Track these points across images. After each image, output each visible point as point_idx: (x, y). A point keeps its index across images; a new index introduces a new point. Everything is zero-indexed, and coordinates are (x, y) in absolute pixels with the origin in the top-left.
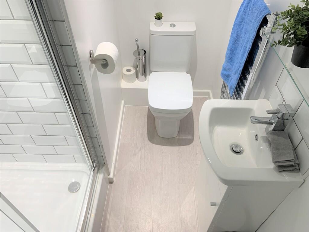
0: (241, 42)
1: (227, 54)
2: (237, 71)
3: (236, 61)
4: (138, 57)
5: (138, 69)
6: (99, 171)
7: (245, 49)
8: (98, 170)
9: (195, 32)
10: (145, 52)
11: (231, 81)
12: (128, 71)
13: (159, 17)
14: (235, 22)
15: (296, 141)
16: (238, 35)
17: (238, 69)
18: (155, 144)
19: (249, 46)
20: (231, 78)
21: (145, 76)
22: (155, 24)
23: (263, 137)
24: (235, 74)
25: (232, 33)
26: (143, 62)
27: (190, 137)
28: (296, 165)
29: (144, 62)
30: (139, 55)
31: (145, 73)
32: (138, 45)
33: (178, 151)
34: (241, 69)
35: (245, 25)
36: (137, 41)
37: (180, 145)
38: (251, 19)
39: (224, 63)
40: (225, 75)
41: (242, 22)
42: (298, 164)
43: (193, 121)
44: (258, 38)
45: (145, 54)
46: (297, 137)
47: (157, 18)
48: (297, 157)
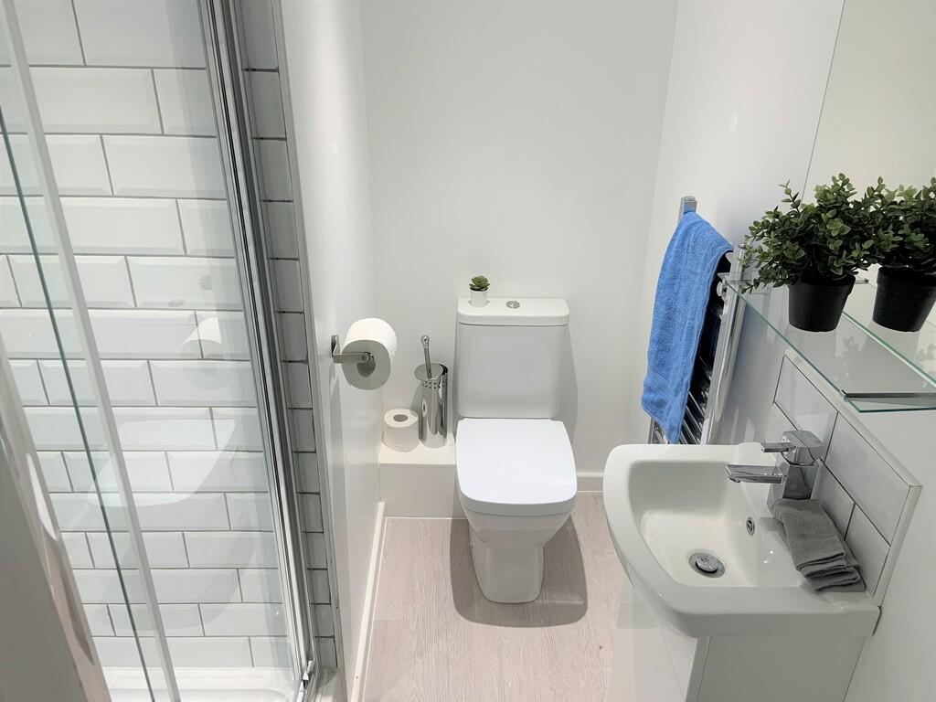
0: (679, 320)
1: (650, 353)
2: (680, 385)
3: (675, 365)
4: (427, 380)
5: (425, 414)
6: (320, 690)
7: (690, 333)
8: (318, 686)
9: (568, 317)
10: (445, 370)
11: (668, 414)
12: (399, 418)
13: (480, 285)
14: (659, 282)
15: (842, 513)
16: (669, 307)
17: (682, 380)
18: (478, 621)
19: (698, 322)
20: (668, 405)
21: (444, 433)
22: (470, 302)
23: (764, 520)
24: (677, 393)
25: (655, 305)
26: (438, 394)
27: (577, 601)
28: (853, 569)
29: (441, 396)
30: (430, 376)
31: (442, 427)
32: (427, 352)
33: (545, 641)
34: (688, 378)
35: (683, 285)
36: (426, 341)
37: (549, 624)
38: (693, 269)
39: (646, 374)
40: (652, 402)
41: (674, 278)
42: (858, 568)
43: (581, 557)
44: (715, 303)
45: (443, 374)
46: (842, 506)
47: (476, 288)
48: (852, 552)
